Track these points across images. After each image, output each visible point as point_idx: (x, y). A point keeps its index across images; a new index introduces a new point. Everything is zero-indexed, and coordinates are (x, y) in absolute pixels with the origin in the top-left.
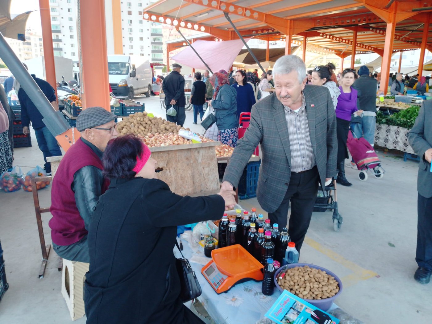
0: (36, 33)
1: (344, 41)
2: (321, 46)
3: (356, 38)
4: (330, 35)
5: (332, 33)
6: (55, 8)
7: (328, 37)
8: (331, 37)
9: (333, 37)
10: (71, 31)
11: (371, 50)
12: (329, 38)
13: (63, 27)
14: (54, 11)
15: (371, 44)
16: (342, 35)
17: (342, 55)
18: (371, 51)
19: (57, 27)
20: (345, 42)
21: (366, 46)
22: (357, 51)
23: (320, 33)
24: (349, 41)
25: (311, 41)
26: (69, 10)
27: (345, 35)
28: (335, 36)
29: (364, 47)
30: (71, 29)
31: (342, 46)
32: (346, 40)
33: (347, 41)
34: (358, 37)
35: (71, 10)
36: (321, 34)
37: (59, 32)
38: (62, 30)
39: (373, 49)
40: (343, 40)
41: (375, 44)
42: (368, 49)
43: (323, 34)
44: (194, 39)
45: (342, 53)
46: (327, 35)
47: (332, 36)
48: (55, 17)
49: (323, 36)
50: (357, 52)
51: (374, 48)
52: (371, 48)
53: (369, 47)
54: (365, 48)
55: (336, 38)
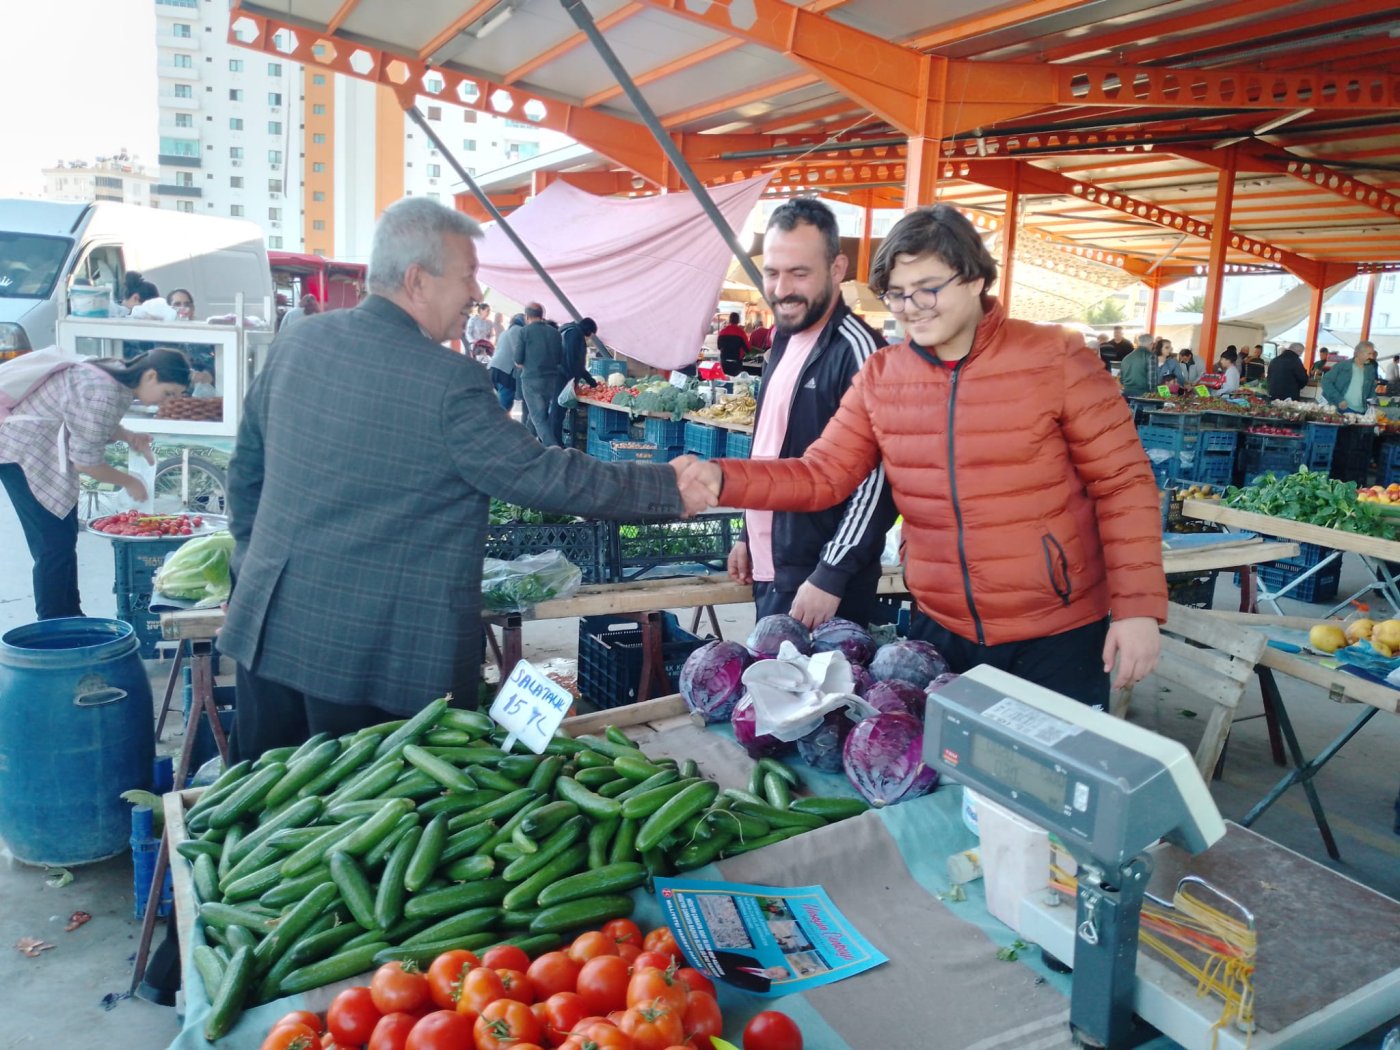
0: (141, 168)
1: (1166, 220)
2: (1073, 239)
3: (1228, 209)
4: (1112, 194)
5: (1122, 184)
6: (189, 86)
7: (1104, 199)
8: (1117, 200)
9: (1125, 199)
10: (234, 163)
11: (1272, 258)
12: (1110, 204)
13: (210, 147)
14: (184, 96)
15: (1272, 235)
16: (1160, 195)
17: (1151, 275)
18: (1270, 265)
19: (188, 147)
20: (1172, 224)
21: (1253, 243)
22: (1229, 263)
23: (1074, 182)
24: (1186, 219)
25: (1034, 213)
26: (233, 95)
27: (1175, 194)
28: (1133, 196)
29: (1246, 247)
30: (237, 156)
31: (1158, 242)
32: (1174, 216)
33: (1179, 221)
34: (1235, 204)
35: (239, 94)
36: (1078, 189)
37: (196, 163)
38: (207, 157)
39: (1278, 256)
40: (1162, 213)
41: (1293, 235)
42: (1261, 254)
43: (1086, 185)
44: (539, 172)
45: (1150, 271)
46: (1099, 192)
47: (1120, 197)
48: (184, 116)
49: (1083, 196)
50: (1227, 268)
51: (1283, 252)
52: (1274, 250)
53: (1263, 246)
54: (1250, 251)
55: (1137, 204)
